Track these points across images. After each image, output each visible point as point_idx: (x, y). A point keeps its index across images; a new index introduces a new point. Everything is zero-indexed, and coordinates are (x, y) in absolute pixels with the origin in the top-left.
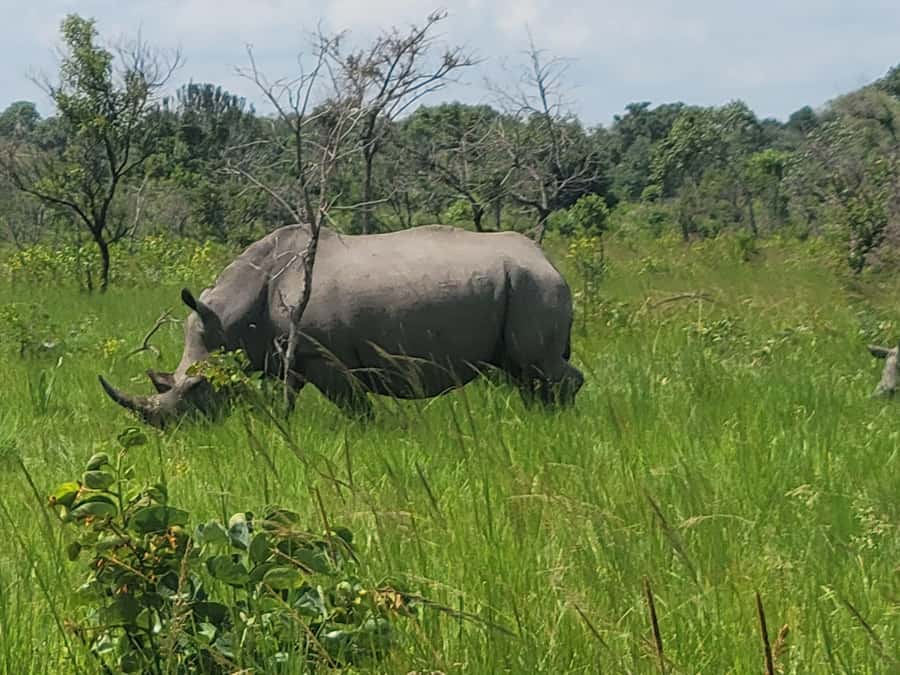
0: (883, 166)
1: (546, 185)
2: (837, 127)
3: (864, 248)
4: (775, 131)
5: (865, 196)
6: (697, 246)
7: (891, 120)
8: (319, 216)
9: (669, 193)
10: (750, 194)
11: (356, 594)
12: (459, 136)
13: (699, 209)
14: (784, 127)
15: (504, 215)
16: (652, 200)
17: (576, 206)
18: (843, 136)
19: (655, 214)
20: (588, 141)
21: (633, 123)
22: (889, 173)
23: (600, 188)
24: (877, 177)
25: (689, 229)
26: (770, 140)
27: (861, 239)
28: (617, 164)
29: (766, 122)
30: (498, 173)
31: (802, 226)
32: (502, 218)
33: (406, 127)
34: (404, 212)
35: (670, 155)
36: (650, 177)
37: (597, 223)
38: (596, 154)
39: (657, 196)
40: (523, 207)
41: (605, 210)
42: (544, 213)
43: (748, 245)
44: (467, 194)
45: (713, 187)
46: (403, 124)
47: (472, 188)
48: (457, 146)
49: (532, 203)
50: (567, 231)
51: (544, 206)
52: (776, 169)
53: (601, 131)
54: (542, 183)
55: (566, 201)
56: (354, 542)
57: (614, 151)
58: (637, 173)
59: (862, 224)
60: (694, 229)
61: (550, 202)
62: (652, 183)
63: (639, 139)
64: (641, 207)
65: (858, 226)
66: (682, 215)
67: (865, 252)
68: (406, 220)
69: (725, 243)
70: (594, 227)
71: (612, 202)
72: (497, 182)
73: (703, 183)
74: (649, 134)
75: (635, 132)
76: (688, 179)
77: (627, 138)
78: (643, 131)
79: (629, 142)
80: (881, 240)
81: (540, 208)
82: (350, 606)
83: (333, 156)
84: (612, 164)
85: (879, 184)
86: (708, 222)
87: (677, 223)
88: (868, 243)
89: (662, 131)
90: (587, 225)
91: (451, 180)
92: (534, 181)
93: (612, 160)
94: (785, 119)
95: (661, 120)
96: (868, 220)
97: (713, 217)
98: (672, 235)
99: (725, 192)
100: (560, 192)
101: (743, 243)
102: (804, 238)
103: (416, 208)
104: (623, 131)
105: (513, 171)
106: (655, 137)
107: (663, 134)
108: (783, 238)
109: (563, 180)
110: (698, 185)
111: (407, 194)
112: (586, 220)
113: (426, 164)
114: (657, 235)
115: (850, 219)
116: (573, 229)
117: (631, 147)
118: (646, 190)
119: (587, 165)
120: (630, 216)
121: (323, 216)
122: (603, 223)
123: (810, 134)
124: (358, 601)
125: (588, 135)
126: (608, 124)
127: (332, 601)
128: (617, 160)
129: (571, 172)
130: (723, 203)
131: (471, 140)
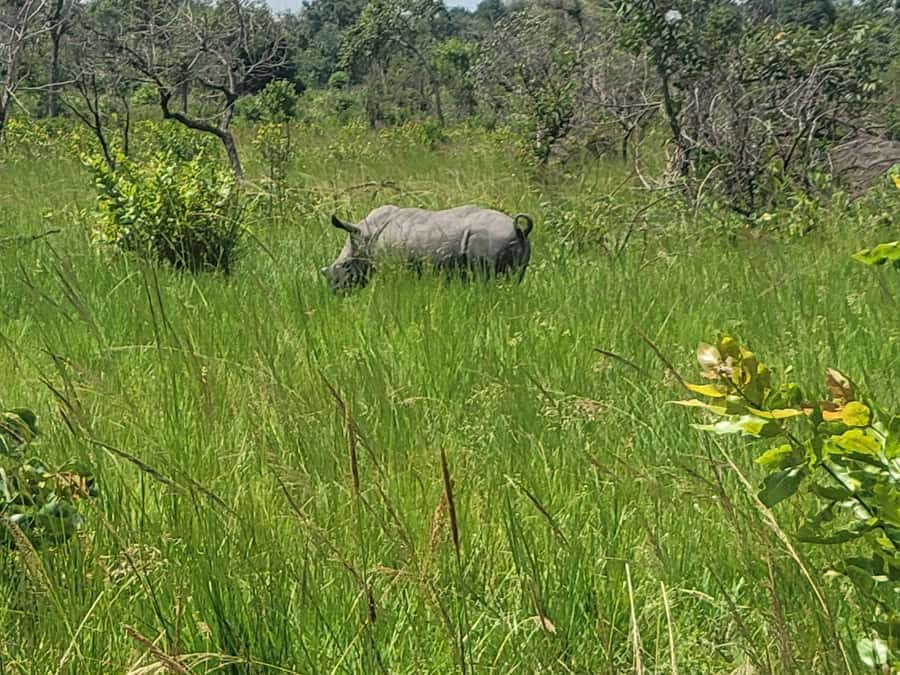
0: (570, 57)
1: (234, 70)
2: (525, 17)
3: (551, 138)
4: (464, 20)
5: (552, 87)
6: (384, 134)
7: (579, 11)
8: (6, 97)
9: (355, 80)
10: (437, 82)
11: (41, 477)
12: (147, 19)
13: (386, 96)
14: (472, 16)
15: (190, 99)
16: (339, 87)
17: (264, 90)
18: (530, 26)
19: (341, 101)
20: (276, 26)
21: (321, 9)
22: (577, 64)
23: (287, 73)
24: (565, 67)
25: (376, 117)
26: (458, 29)
27: (547, 129)
28: (305, 49)
29: (455, 10)
30: (186, 57)
31: (490, 116)
32: (188, 103)
33: (94, 9)
34: (90, 95)
35: (358, 42)
36: (338, 65)
37: (286, 108)
38: (283, 40)
39: (344, 83)
40: (211, 91)
41: (293, 95)
42: (231, 98)
43: (436, 134)
44: (154, 78)
45: (401, 75)
46: (91, 6)
47: (159, 71)
48: (145, 29)
49: (218, 88)
50: (254, 116)
51: (232, 91)
52: (462, 61)
53: (289, 17)
54: (229, 68)
55: (254, 85)
56: (37, 424)
57: (302, 37)
58: (325, 59)
59: (549, 114)
60: (380, 117)
61: (237, 88)
62: (339, 69)
63: (327, 25)
64: (329, 93)
65: (545, 116)
66: (369, 102)
67: (552, 142)
68: (93, 102)
69: (412, 131)
70: (281, 112)
71: (300, 89)
72: (185, 67)
73: (390, 70)
74: (338, 21)
75: (323, 19)
76: (375, 66)
77: (315, 24)
78: (331, 18)
79: (318, 28)
80: (567, 130)
81: (227, 93)
82: (34, 491)
83: (20, 36)
84: (300, 50)
85: (566, 75)
86: (396, 109)
87: (364, 110)
88: (554, 134)
89: (350, 17)
90: (275, 111)
91: (139, 64)
92: (221, 65)
93: (300, 46)
94: (473, 9)
95: (348, 8)
96: (554, 110)
97: (401, 104)
98: (358, 123)
99: (412, 80)
100: (248, 77)
101: (430, 132)
102: (491, 127)
103: (103, 91)
104: (311, 17)
105: (201, 55)
106: (344, 23)
107: (351, 20)
108: (470, 126)
109: (250, 64)
110: (385, 72)
111: (93, 76)
112: (274, 106)
113: (114, 46)
114: (345, 121)
115: (537, 109)
116: (260, 114)
117: (319, 33)
118: (333, 76)
119: (274, 51)
120: (317, 102)
121: (10, 96)
122: (293, 108)
123: (499, 23)
124: (42, 485)
125: (277, 20)
127: (15, 484)
128: (304, 45)
129: (259, 57)
130: (410, 90)
131: (159, 23)
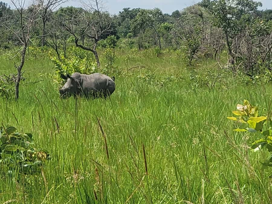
0: (199, 28)
1: (97, 32)
2: (186, 17)
3: (193, 53)
4: (168, 18)
5: (193, 38)
6: (143, 51)
7: (202, 15)
8: (27, 39)
9: (135, 35)
10: (160, 36)
11: (33, 153)
12: (71, 16)
13: (144, 40)
14: (170, 16)
15: (85, 41)
16: (130, 37)
17: (107, 38)
18: (188, 19)
19: (131, 42)
20: (111, 19)
21: (125, 14)
22: (201, 31)
23: (114, 33)
24: (197, 32)
25: (141, 46)
26: (166, 20)
27: (192, 50)
28: (120, 26)
29: (165, 14)
30: (83, 28)
31: (175, 46)
32: (84, 42)
33: (56, 14)
34: (54, 39)
35: (135, 24)
36: (130, 31)
37: (114, 44)
38: (113, 23)
39: (131, 36)
40: (91, 38)
41: (116, 40)
42: (96, 41)
43: (159, 51)
44: (73, 34)
45: (149, 34)
46: (55, 13)
47: (75, 32)
48: (71, 19)
49: (93, 37)
50: (104, 46)
51: (97, 38)
52: (168, 29)
53: (115, 16)
54: (96, 31)
55: (104, 37)
56: (33, 138)
57: (119, 22)
58: (126, 29)
59: (192, 46)
60: (142, 47)
61: (98, 37)
62: (130, 32)
63: (126, 19)
64: (127, 39)
65: (191, 47)
66: (139, 42)
67: (193, 54)
68: (55, 42)
69: (152, 51)
70: (112, 45)
71: (118, 38)
72: (83, 31)
73: (145, 32)
74: (130, 18)
75: (125, 17)
76: (141, 31)
77: (123, 18)
78: (128, 17)
79: (124, 19)
80: (198, 51)
81: (95, 39)
82: (31, 157)
83: (32, 21)
84: (118, 26)
85: (198, 34)
86: (147, 44)
87: (137, 45)
88: (194, 52)
89: (134, 16)
90: (110, 45)
91: (69, 30)
92: (94, 31)
93: (118, 25)
94: (171, 14)
95: (133, 13)
96: (194, 45)
97: (149, 43)
98: (135, 49)
99: (152, 35)
100: (102, 34)
101: (157, 51)
102: (175, 50)
103: (58, 38)
104: (122, 16)
105: (88, 28)
106: (131, 18)
107: (134, 17)
108: (169, 49)
109: (102, 30)
110: (144, 33)
111: (55, 34)
112: (110, 43)
113: (61, 24)
114: (131, 48)
115: (189, 44)
116: (106, 46)
117: (124, 21)
118: (128, 34)
119: (110, 26)
120: (123, 42)
121: (28, 39)
122: (115, 44)
123: (178, 19)
124: (33, 156)
125: (111, 17)
126: (117, 14)
127: (26, 156)
128: (120, 25)
129: (105, 28)
130: (151, 39)
131: (75, 18)
